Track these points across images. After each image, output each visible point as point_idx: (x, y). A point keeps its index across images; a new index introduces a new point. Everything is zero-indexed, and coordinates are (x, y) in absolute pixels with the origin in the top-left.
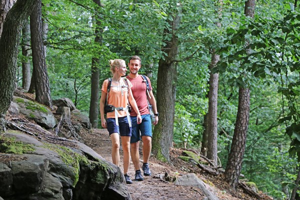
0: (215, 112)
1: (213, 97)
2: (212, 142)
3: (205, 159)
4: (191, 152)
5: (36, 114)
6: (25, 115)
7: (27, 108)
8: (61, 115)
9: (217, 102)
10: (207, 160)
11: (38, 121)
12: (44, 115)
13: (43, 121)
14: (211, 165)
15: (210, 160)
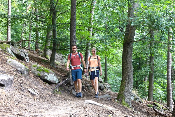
0: (170, 83)
1: (169, 76)
2: (169, 99)
3: (166, 107)
4: (158, 103)
5: (42, 74)
6: (35, 74)
7: (37, 70)
8: (67, 77)
9: (171, 79)
10: (167, 107)
11: (42, 78)
12: (46, 74)
13: (46, 78)
14: (169, 110)
15: (168, 108)
